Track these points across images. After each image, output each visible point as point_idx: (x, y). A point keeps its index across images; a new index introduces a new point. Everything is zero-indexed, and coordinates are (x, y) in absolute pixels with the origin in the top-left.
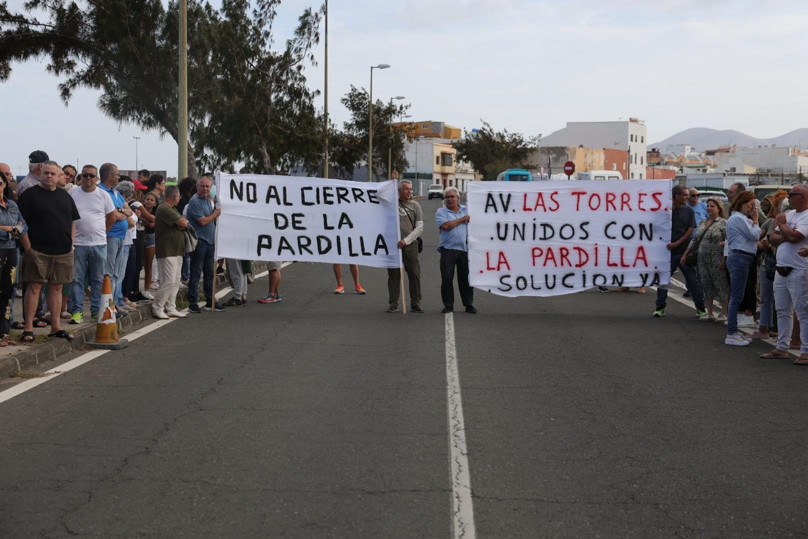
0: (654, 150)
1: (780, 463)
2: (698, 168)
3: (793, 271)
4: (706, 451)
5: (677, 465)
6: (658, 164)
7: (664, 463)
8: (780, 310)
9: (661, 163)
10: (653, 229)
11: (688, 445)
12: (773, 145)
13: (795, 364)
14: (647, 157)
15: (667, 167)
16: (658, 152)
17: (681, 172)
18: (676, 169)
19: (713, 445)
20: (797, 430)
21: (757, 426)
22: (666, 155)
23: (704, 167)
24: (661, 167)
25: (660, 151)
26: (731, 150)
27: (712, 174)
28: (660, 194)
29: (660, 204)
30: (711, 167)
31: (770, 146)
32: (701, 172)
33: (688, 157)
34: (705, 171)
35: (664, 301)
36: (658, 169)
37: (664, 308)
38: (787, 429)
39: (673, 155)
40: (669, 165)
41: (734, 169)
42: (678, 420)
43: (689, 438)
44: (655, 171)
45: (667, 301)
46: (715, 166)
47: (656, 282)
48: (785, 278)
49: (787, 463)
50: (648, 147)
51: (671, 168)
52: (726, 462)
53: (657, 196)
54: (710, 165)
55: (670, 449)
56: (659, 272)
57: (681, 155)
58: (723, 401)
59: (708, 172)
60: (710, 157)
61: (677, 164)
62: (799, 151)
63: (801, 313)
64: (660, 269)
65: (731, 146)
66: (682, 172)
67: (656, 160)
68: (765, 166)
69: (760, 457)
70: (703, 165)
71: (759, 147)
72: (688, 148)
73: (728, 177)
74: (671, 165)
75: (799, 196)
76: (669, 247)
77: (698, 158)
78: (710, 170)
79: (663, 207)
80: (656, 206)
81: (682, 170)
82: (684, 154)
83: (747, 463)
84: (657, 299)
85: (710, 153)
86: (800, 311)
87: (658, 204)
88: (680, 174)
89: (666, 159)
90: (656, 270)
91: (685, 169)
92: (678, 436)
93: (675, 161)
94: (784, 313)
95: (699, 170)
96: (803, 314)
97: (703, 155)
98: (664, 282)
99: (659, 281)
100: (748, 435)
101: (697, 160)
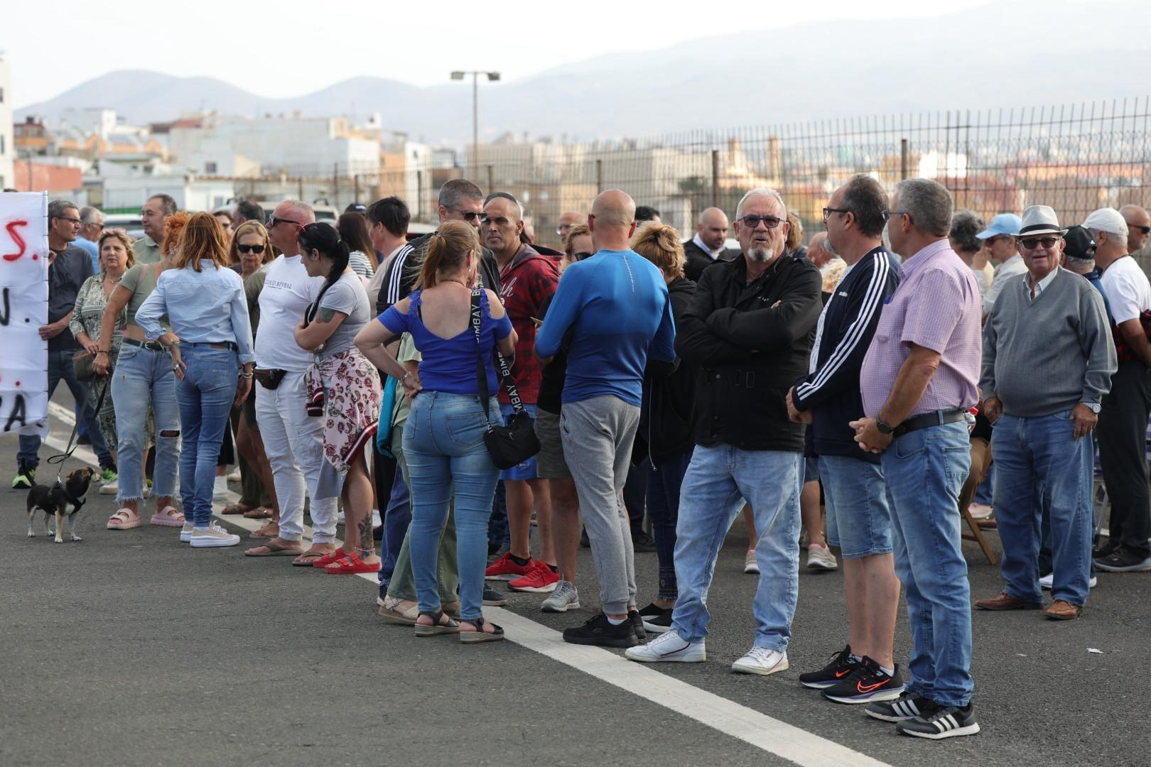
0: (30, 120)
1: (232, 737)
2: (133, 163)
3: (287, 377)
4: (96, 728)
5: (35, 757)
6: (42, 153)
7: (10, 755)
8: (277, 458)
9: (49, 150)
10: (11, 301)
11: (60, 721)
12: (297, 113)
13: (295, 565)
14: (16, 137)
15: (61, 161)
16: (40, 126)
17: (94, 172)
18: (84, 165)
19: (110, 718)
20: (273, 681)
21: (199, 679)
22: (59, 133)
23: (147, 160)
24: (49, 160)
25: (45, 123)
26: (206, 122)
27: (164, 176)
28: (23, 223)
29: (23, 247)
30: (163, 162)
31: (289, 115)
32: (140, 171)
33: (112, 138)
34: (148, 169)
35: (36, 454)
36: (41, 165)
37: (35, 469)
38: (255, 680)
39: (75, 133)
40: (67, 155)
41: (212, 167)
42: (47, 678)
43: (64, 709)
44: (35, 169)
45: (40, 454)
46: (171, 160)
47: (19, 414)
48: (273, 392)
49: (243, 736)
50: (15, 113)
51: (72, 162)
52: (131, 744)
53: (18, 229)
54: (159, 156)
55: (24, 731)
56: (25, 393)
57: (94, 135)
58: (140, 640)
59: (156, 172)
60: (161, 138)
61: (85, 154)
62: (351, 128)
63: (308, 461)
64: (25, 388)
65: (206, 112)
66: (98, 173)
67: (36, 144)
68: (277, 160)
69: (196, 731)
70: (144, 157)
71: (268, 116)
72: (109, 117)
73: (197, 185)
74: (72, 155)
75: (290, 225)
76: (44, 333)
77: (134, 140)
78: (160, 167)
79: (29, 253)
80: (14, 249)
81: (96, 167)
82: (100, 130)
83: (171, 742)
84: (19, 450)
85: (159, 129)
86: (304, 459)
87: (19, 245)
88: (93, 177)
89: (60, 143)
90: (17, 389)
91: (103, 165)
92: (44, 708)
93: (81, 145)
94: (284, 464)
95: (135, 167)
96: (310, 463)
97: (145, 133)
98: (34, 414)
99: (23, 412)
100: (179, 696)
101: (129, 144)
